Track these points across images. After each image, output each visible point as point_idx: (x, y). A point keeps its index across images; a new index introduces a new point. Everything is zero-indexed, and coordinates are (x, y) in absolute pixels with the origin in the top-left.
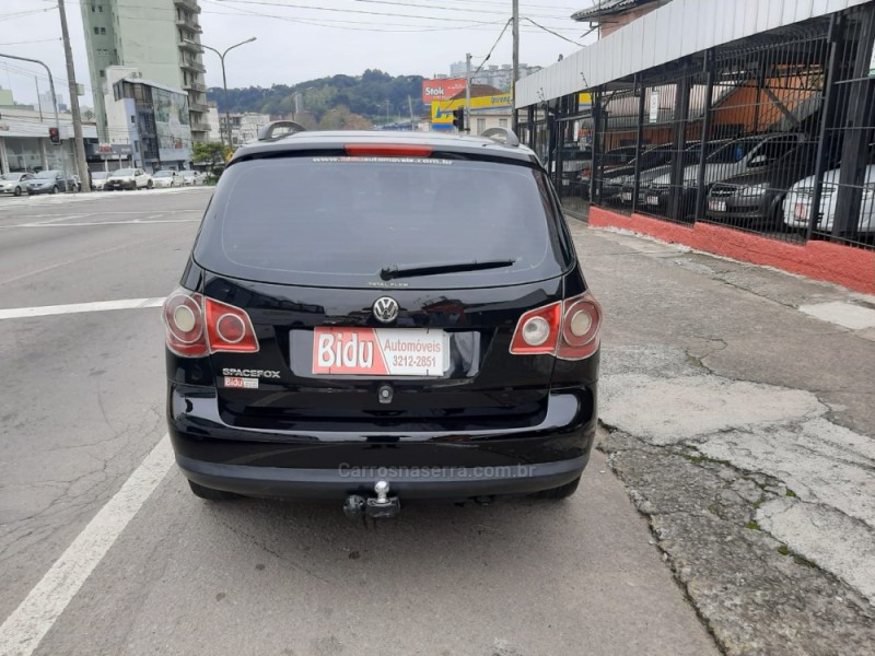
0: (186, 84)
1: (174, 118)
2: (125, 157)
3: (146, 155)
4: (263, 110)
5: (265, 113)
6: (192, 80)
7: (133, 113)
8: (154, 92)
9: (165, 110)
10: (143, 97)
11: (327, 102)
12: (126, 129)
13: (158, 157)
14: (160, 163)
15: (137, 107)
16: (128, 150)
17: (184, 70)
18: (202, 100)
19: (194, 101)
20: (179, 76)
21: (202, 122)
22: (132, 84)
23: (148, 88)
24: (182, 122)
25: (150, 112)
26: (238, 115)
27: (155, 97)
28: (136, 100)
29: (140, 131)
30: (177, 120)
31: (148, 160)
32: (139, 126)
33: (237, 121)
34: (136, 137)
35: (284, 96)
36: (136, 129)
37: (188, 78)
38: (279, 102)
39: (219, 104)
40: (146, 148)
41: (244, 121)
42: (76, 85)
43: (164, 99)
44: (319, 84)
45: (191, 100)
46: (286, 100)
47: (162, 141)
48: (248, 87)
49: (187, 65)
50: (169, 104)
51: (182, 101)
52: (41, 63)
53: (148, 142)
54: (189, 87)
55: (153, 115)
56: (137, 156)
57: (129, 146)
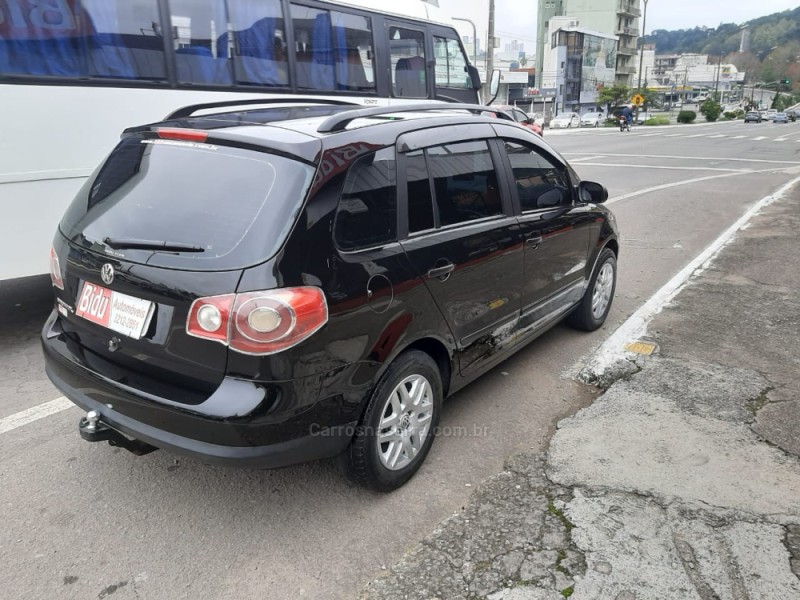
0: (619, 29)
1: (601, 62)
2: (550, 99)
3: (568, 98)
4: (704, 50)
5: (705, 53)
6: (626, 25)
7: (564, 59)
8: (586, 38)
9: (593, 55)
10: (575, 45)
11: (779, 38)
12: (555, 74)
13: (579, 99)
14: (580, 105)
15: (568, 53)
16: (553, 93)
17: (620, 16)
18: (633, 44)
19: (625, 45)
20: (614, 21)
21: (629, 65)
22: (568, 33)
23: (581, 35)
24: (608, 66)
25: (578, 57)
26: (675, 56)
27: (586, 44)
28: (568, 48)
29: (566, 75)
30: (603, 64)
31: (568, 103)
32: (567, 70)
33: (673, 62)
34: (562, 81)
35: (730, 35)
36: (563, 74)
37: (623, 24)
38: (723, 41)
39: (657, 46)
40: (569, 92)
41: (679, 63)
42: (494, 38)
43: (594, 46)
44: (776, 18)
45: (621, 45)
46: (730, 40)
47: (585, 85)
48: (693, 28)
49: (623, 11)
50: (598, 50)
51: (612, 45)
52: (470, 21)
53: (572, 85)
54: (622, 32)
55: (581, 60)
56: (560, 98)
57: (556, 90)
